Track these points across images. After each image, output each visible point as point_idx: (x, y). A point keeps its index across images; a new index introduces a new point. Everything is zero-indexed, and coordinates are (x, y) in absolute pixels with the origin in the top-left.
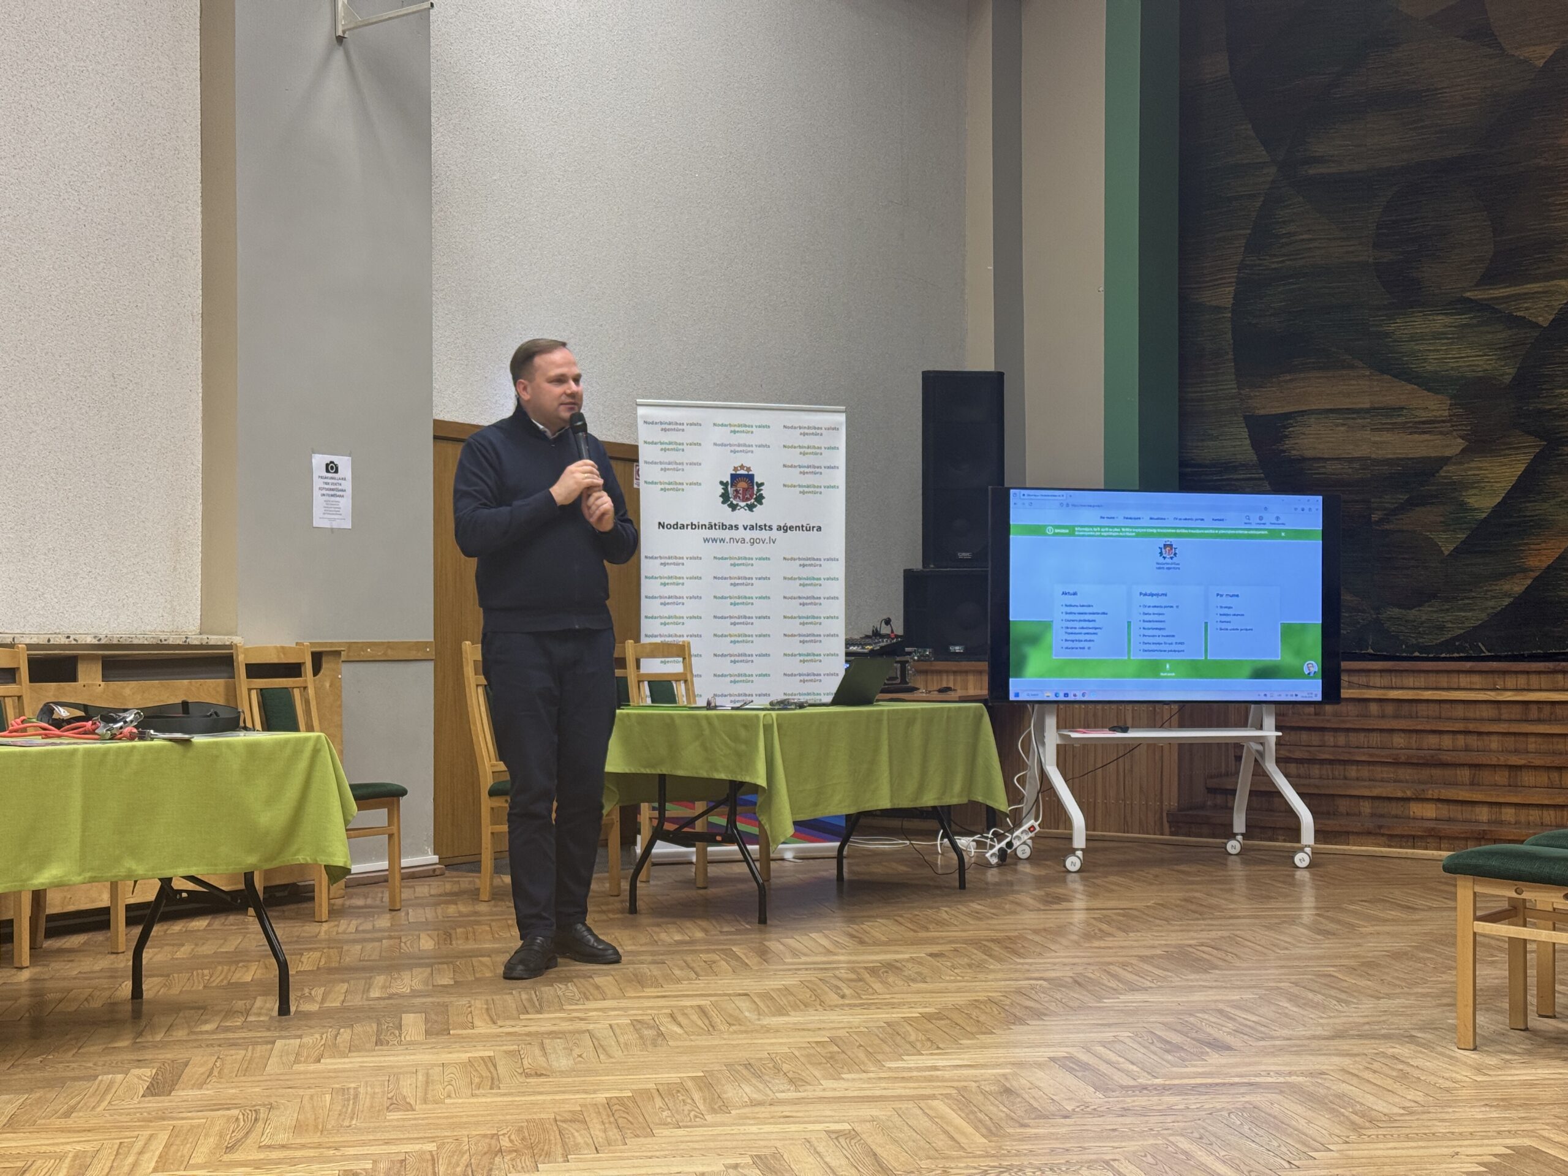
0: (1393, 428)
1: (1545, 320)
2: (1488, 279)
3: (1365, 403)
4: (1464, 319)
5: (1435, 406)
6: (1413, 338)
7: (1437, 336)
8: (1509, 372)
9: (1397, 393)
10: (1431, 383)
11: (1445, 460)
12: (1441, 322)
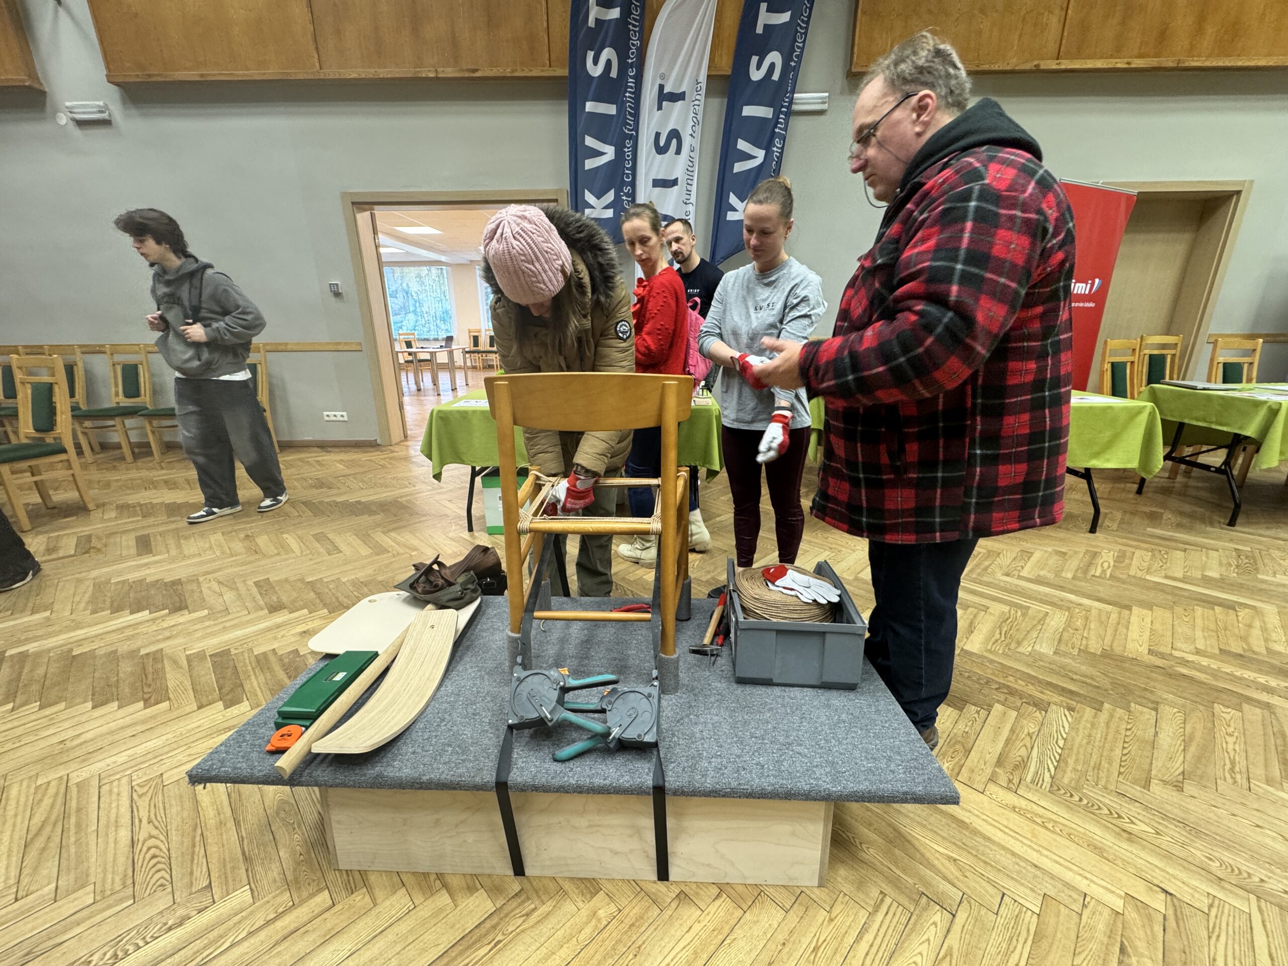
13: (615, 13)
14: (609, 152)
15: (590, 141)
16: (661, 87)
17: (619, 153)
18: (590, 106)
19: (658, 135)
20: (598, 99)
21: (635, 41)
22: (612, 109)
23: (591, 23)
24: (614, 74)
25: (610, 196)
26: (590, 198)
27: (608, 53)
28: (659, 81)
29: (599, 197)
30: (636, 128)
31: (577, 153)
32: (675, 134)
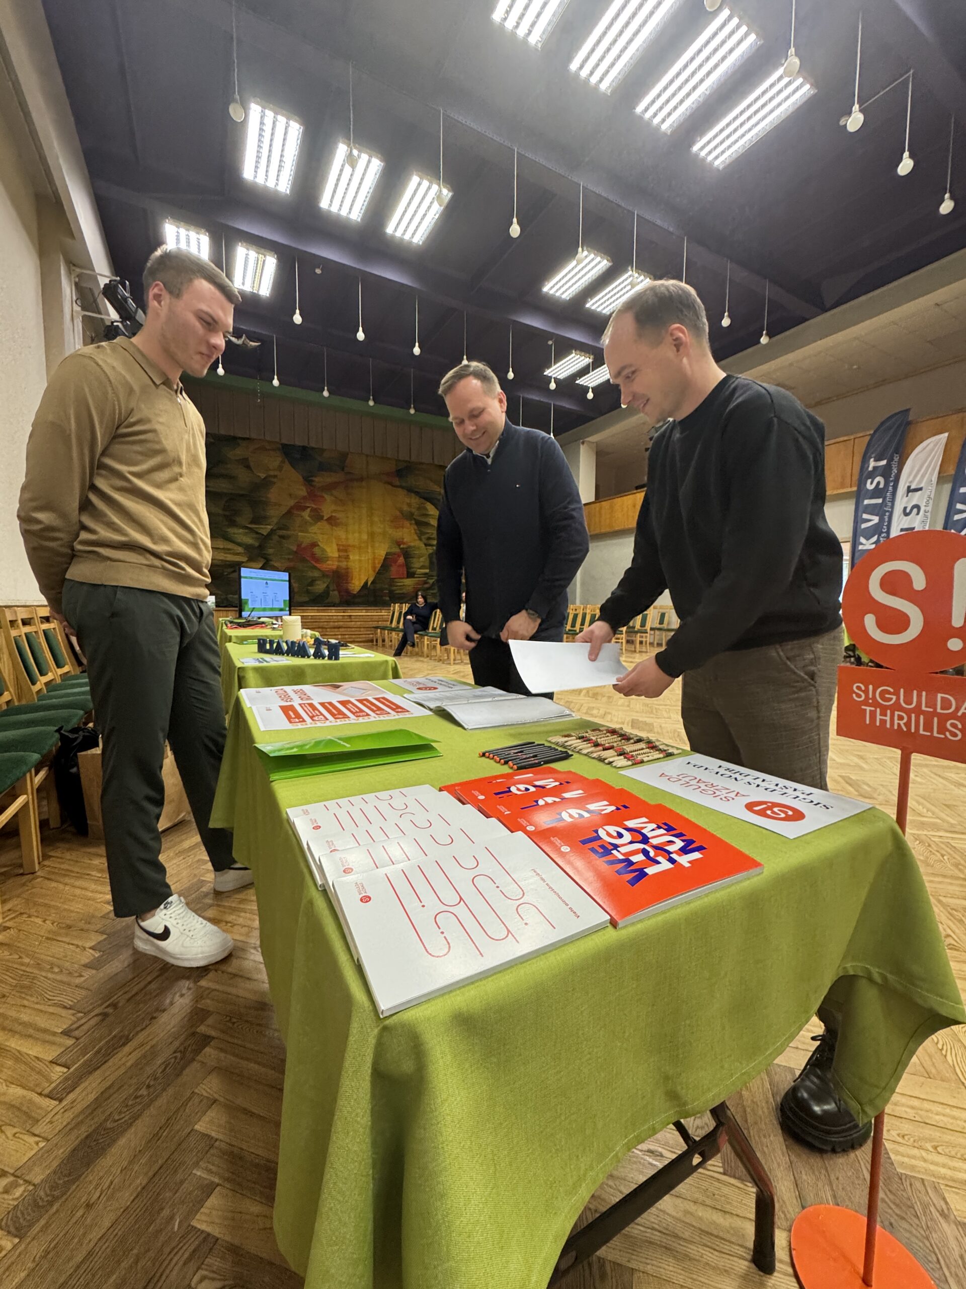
0: (230, 553)
1: (265, 534)
2: (251, 523)
3: (222, 547)
4: (246, 531)
5: (240, 550)
6: (234, 534)
7: (240, 534)
8: (257, 544)
9: (230, 546)
10: (239, 544)
11: (243, 562)
12: (241, 531)
13: (884, 462)
14: (876, 519)
15: (865, 516)
16: (909, 487)
17: (881, 520)
18: (866, 502)
19: (905, 508)
20: (871, 498)
21: (895, 471)
22: (880, 501)
23: (870, 469)
24: (881, 486)
25: (875, 538)
26: (862, 540)
27: (878, 479)
28: (908, 484)
29: (868, 539)
30: (892, 507)
31: (857, 521)
32: (918, 507)
